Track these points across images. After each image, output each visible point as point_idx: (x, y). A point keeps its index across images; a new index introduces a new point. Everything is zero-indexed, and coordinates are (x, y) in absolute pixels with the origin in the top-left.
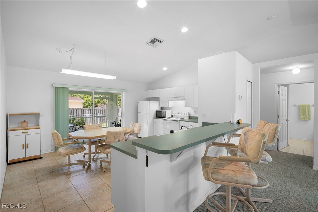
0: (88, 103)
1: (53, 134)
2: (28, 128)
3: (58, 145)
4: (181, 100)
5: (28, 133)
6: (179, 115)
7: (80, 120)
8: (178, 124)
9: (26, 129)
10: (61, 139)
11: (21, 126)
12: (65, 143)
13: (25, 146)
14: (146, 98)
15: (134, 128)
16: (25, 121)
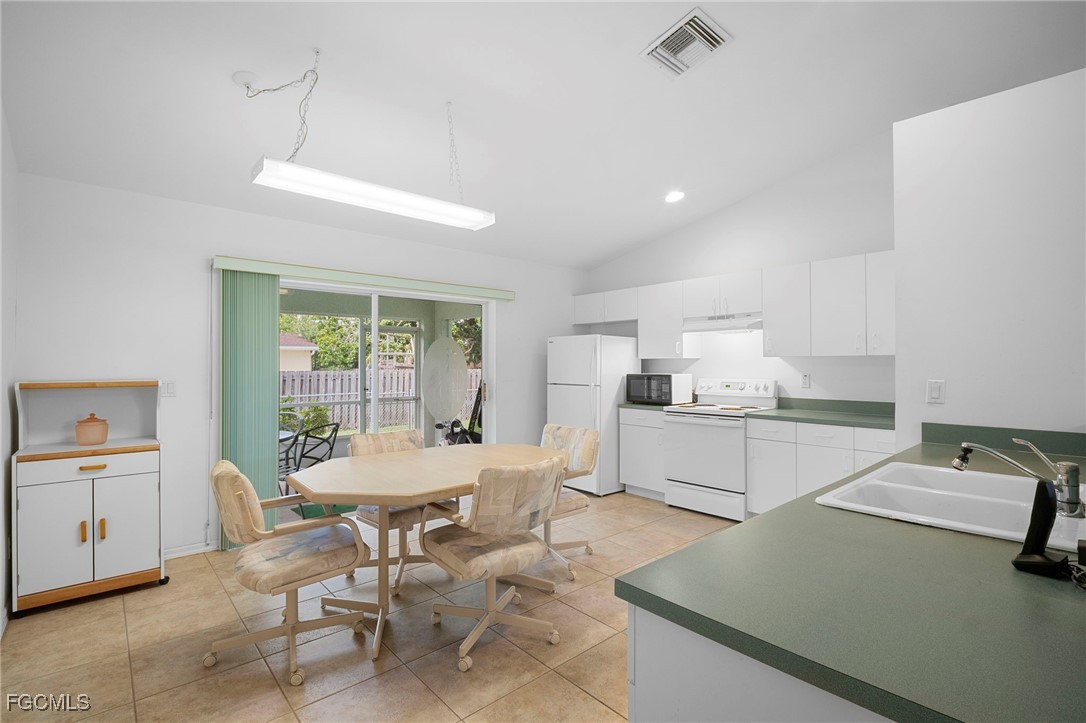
0: (332, 354)
1: (217, 481)
2: (108, 446)
3: (241, 536)
4: (751, 327)
5: (103, 473)
6: (728, 392)
7: (312, 415)
8: (742, 431)
9: (94, 454)
10: (256, 503)
11: (75, 440)
12: (277, 527)
13: (93, 531)
14: (575, 325)
15: (561, 447)
16: (92, 415)
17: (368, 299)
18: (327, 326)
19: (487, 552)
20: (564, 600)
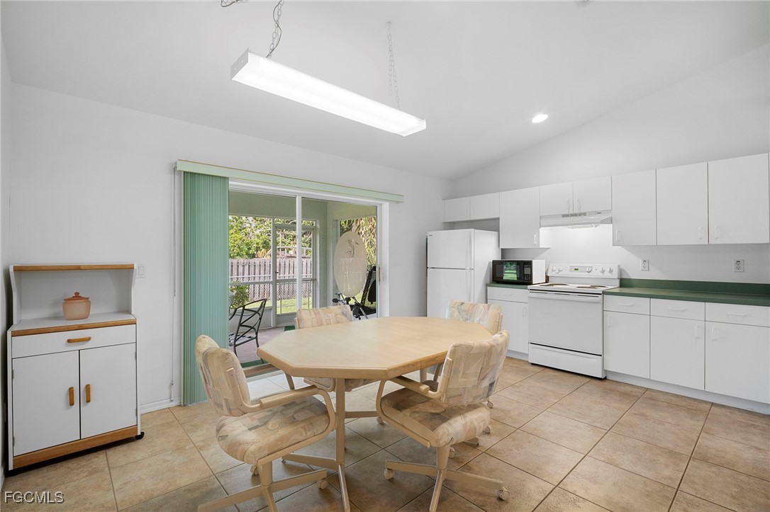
0: (239, 247)
1: (206, 357)
2: (90, 321)
4: (603, 222)
6: (576, 274)
7: (235, 292)
8: (600, 306)
9: (81, 328)
11: (63, 315)
13: (79, 396)
14: (445, 223)
15: (467, 320)
16: (77, 294)
17: (292, 200)
18: (235, 228)
19: (448, 419)
20: (489, 453)
